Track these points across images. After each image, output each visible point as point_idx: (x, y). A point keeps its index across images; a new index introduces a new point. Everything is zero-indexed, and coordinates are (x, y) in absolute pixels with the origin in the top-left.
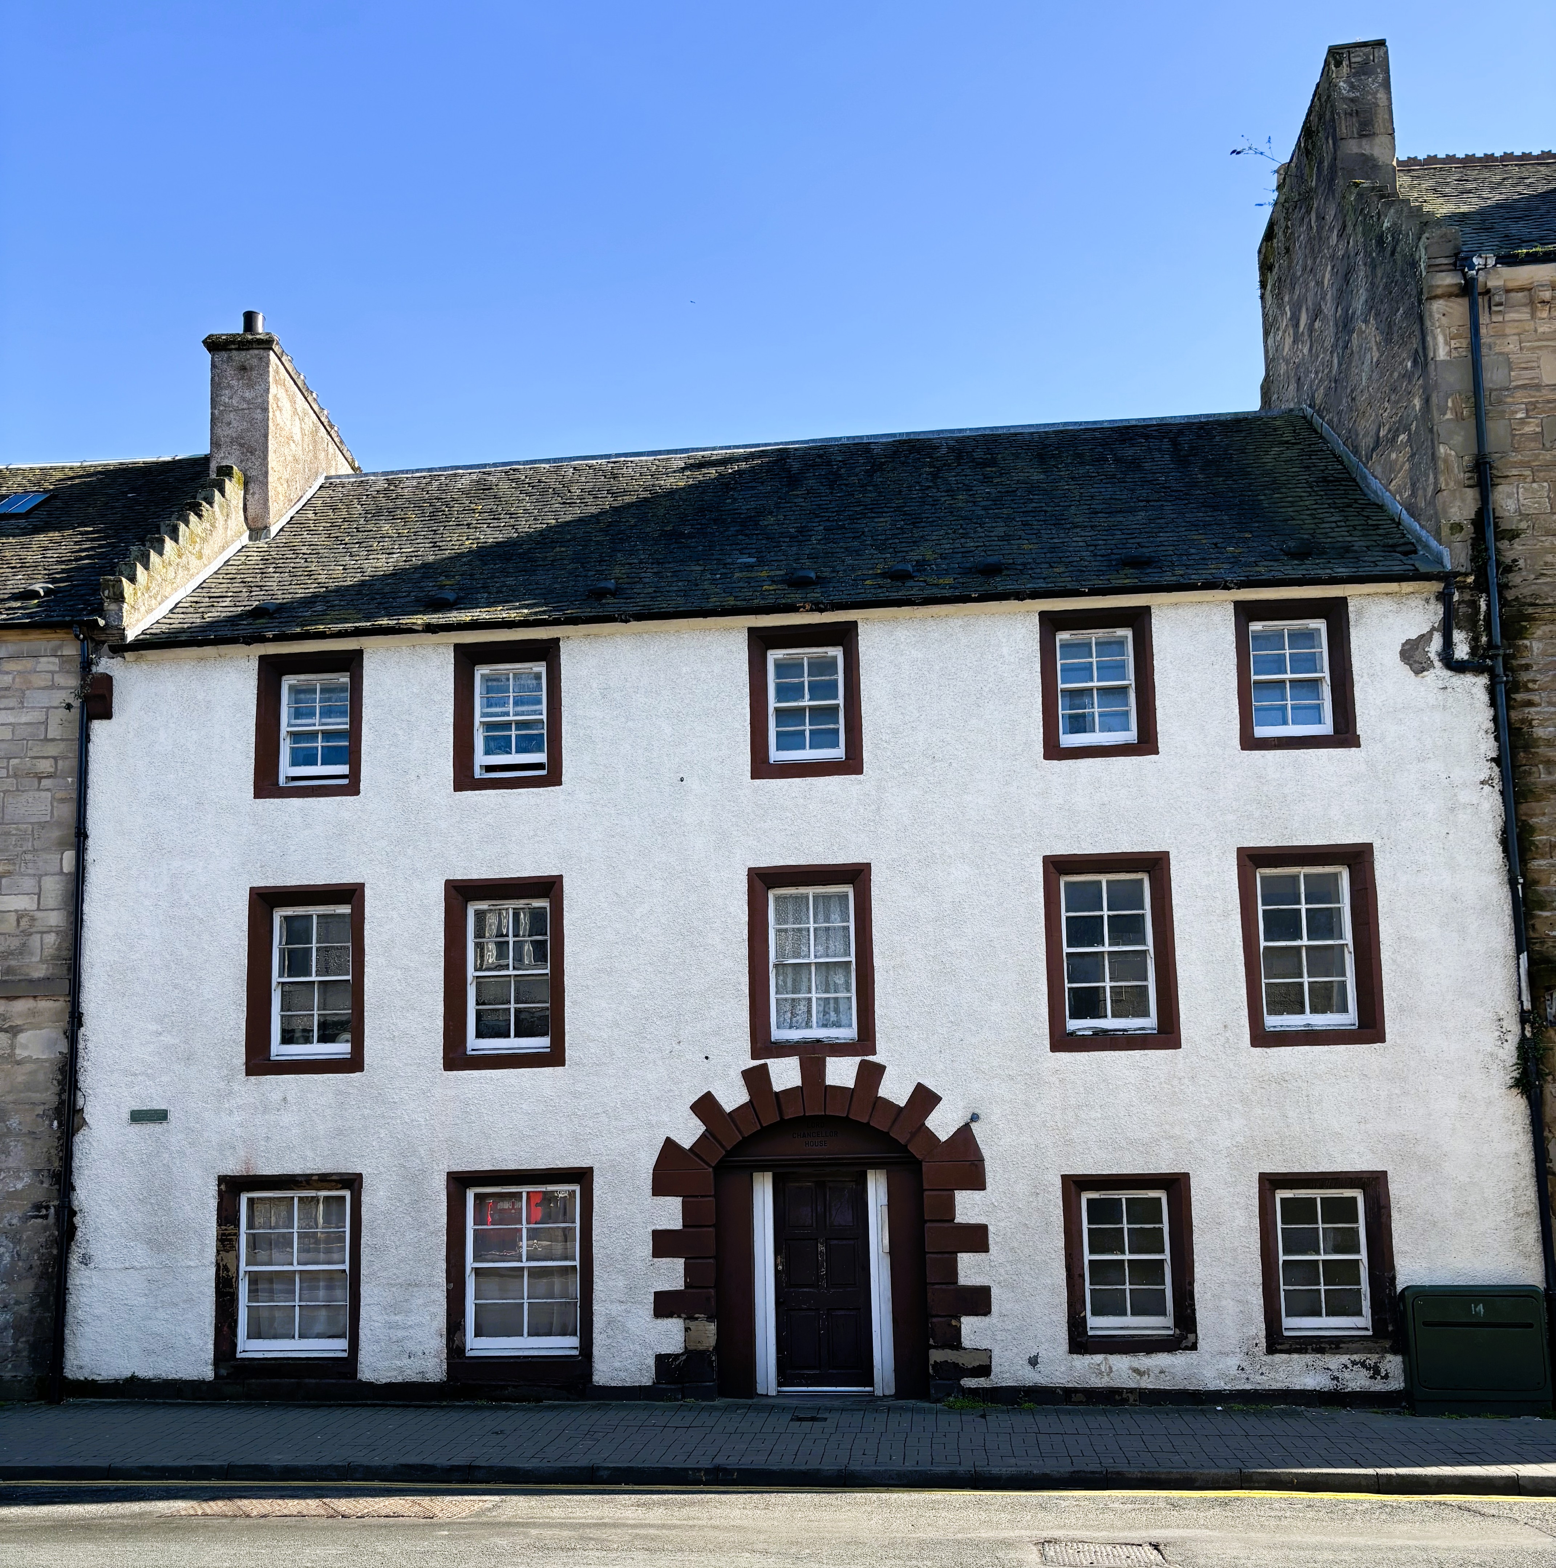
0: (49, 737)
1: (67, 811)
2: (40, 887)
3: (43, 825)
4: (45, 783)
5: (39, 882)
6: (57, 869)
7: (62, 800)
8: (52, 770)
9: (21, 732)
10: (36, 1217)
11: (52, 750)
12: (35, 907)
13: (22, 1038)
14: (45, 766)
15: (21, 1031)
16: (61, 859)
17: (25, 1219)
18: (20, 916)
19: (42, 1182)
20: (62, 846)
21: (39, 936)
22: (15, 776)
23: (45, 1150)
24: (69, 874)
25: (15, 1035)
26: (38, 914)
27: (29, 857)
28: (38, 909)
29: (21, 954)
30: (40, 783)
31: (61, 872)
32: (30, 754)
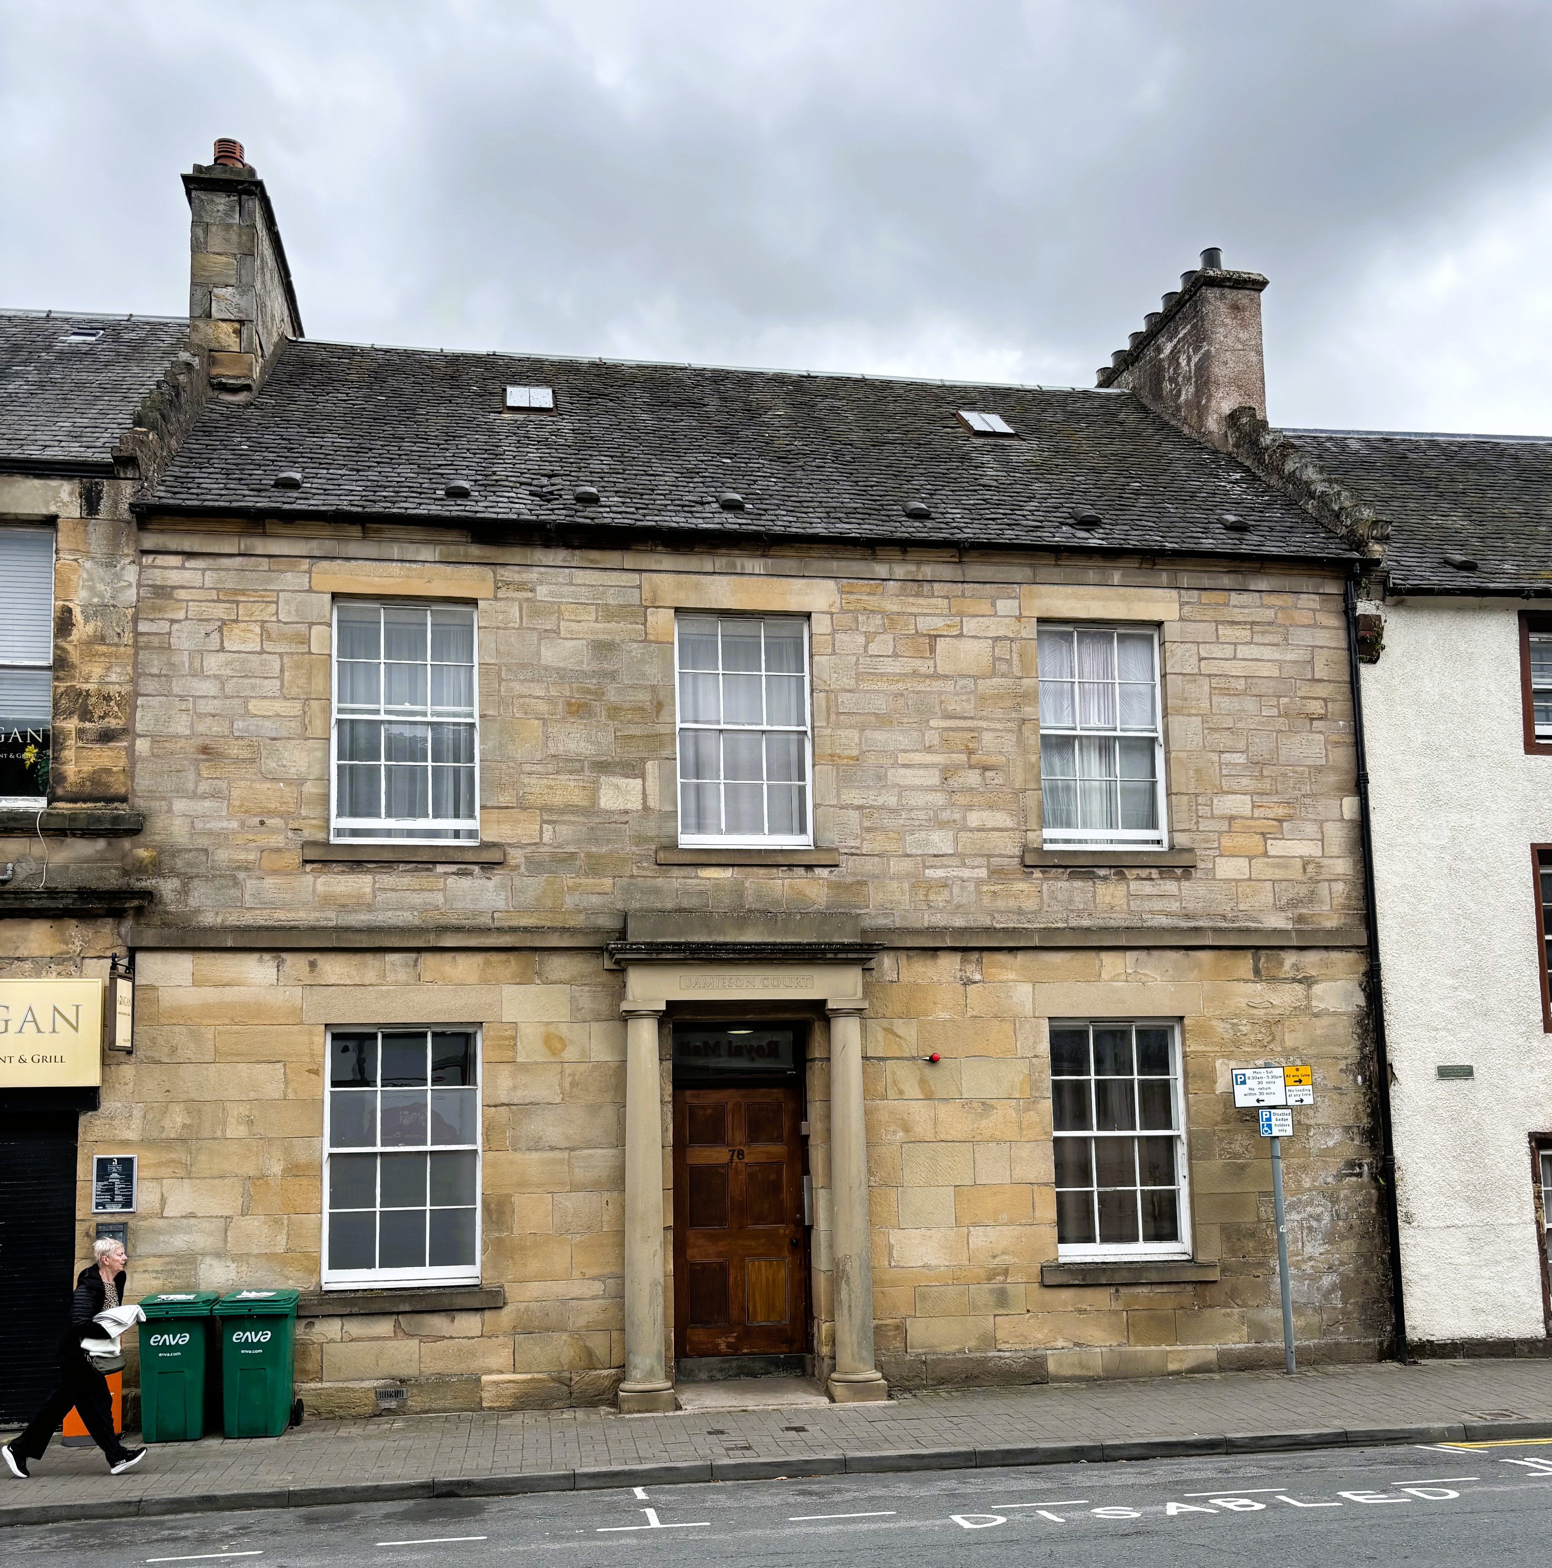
0: (1317, 676)
1: (1342, 757)
2: (1322, 832)
3: (1319, 769)
4: (1316, 724)
5: (1321, 828)
6: (1337, 816)
7: (1336, 744)
8: (1323, 712)
9: (1288, 671)
10: (1351, 1175)
11: (1322, 691)
12: (1320, 854)
13: (1317, 989)
14: (1316, 707)
15: (1316, 982)
16: (1341, 805)
17: (1340, 1177)
18: (1306, 862)
19: (1353, 1140)
20: (1342, 791)
21: (1327, 884)
22: (1286, 715)
23: (1352, 1106)
24: (1350, 821)
25: (1310, 986)
26: (1325, 862)
27: (1308, 801)
28: (1323, 856)
29: (1311, 902)
30: (1311, 724)
31: (1342, 819)
32: (1300, 693)
